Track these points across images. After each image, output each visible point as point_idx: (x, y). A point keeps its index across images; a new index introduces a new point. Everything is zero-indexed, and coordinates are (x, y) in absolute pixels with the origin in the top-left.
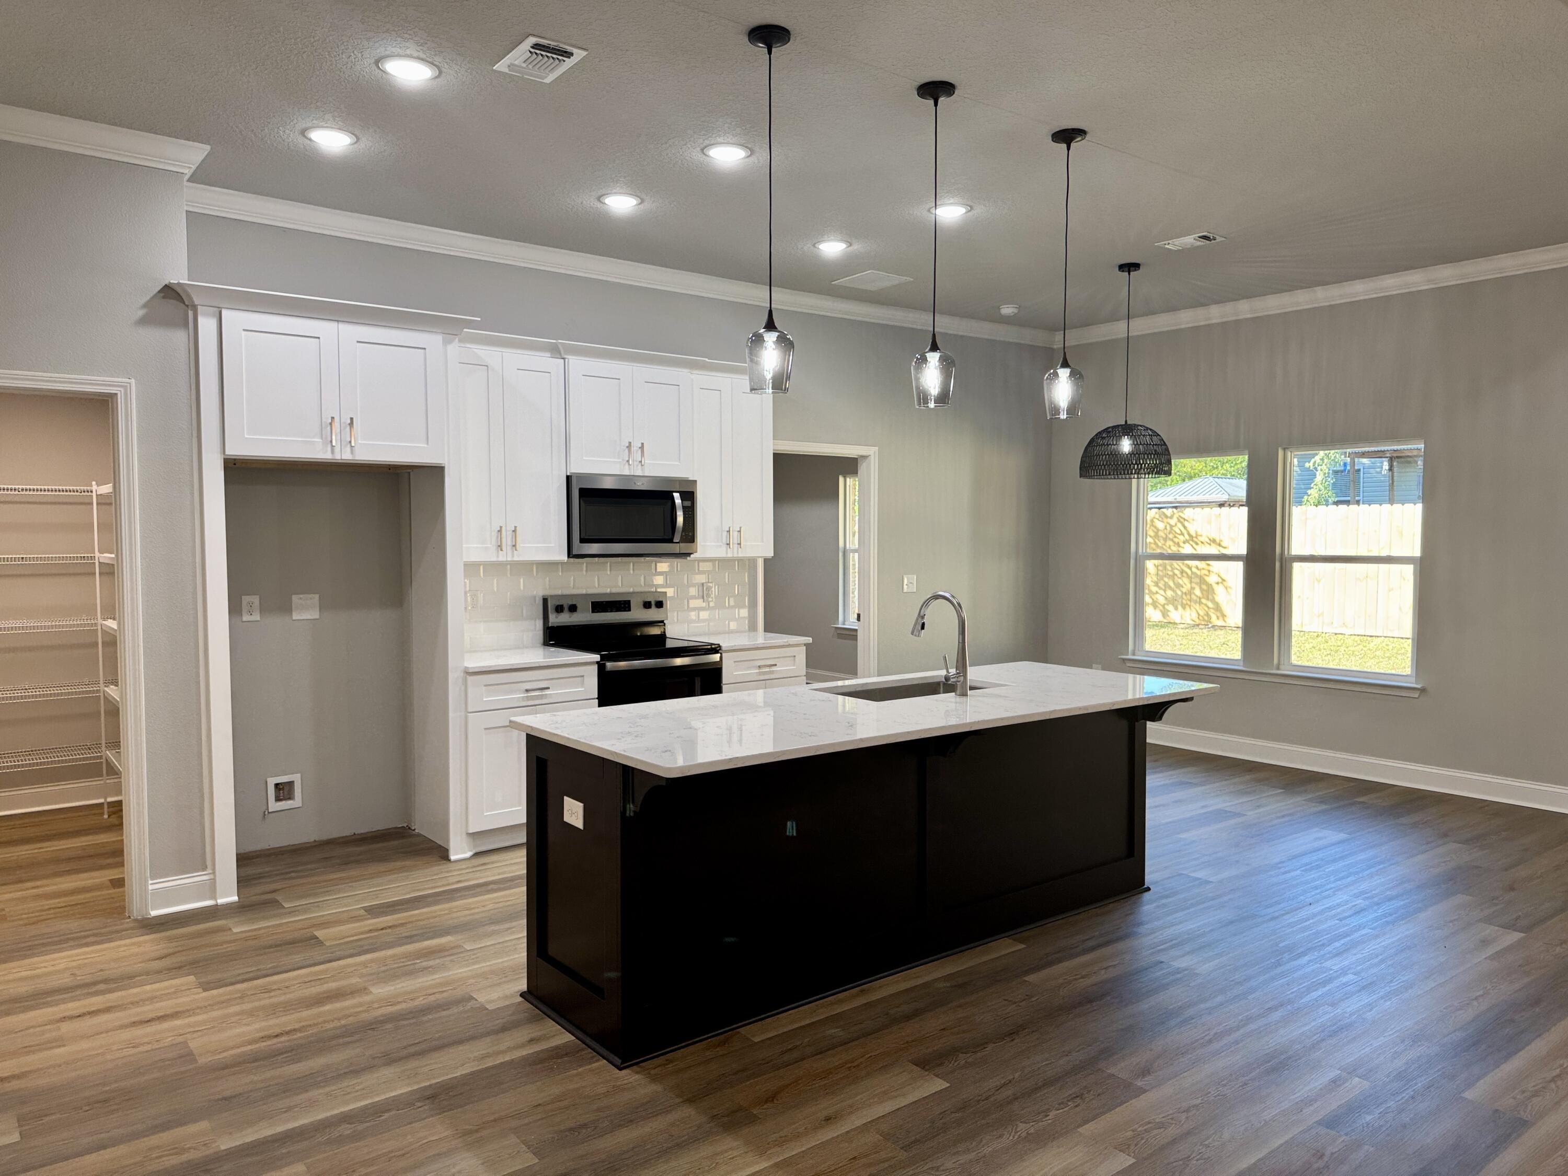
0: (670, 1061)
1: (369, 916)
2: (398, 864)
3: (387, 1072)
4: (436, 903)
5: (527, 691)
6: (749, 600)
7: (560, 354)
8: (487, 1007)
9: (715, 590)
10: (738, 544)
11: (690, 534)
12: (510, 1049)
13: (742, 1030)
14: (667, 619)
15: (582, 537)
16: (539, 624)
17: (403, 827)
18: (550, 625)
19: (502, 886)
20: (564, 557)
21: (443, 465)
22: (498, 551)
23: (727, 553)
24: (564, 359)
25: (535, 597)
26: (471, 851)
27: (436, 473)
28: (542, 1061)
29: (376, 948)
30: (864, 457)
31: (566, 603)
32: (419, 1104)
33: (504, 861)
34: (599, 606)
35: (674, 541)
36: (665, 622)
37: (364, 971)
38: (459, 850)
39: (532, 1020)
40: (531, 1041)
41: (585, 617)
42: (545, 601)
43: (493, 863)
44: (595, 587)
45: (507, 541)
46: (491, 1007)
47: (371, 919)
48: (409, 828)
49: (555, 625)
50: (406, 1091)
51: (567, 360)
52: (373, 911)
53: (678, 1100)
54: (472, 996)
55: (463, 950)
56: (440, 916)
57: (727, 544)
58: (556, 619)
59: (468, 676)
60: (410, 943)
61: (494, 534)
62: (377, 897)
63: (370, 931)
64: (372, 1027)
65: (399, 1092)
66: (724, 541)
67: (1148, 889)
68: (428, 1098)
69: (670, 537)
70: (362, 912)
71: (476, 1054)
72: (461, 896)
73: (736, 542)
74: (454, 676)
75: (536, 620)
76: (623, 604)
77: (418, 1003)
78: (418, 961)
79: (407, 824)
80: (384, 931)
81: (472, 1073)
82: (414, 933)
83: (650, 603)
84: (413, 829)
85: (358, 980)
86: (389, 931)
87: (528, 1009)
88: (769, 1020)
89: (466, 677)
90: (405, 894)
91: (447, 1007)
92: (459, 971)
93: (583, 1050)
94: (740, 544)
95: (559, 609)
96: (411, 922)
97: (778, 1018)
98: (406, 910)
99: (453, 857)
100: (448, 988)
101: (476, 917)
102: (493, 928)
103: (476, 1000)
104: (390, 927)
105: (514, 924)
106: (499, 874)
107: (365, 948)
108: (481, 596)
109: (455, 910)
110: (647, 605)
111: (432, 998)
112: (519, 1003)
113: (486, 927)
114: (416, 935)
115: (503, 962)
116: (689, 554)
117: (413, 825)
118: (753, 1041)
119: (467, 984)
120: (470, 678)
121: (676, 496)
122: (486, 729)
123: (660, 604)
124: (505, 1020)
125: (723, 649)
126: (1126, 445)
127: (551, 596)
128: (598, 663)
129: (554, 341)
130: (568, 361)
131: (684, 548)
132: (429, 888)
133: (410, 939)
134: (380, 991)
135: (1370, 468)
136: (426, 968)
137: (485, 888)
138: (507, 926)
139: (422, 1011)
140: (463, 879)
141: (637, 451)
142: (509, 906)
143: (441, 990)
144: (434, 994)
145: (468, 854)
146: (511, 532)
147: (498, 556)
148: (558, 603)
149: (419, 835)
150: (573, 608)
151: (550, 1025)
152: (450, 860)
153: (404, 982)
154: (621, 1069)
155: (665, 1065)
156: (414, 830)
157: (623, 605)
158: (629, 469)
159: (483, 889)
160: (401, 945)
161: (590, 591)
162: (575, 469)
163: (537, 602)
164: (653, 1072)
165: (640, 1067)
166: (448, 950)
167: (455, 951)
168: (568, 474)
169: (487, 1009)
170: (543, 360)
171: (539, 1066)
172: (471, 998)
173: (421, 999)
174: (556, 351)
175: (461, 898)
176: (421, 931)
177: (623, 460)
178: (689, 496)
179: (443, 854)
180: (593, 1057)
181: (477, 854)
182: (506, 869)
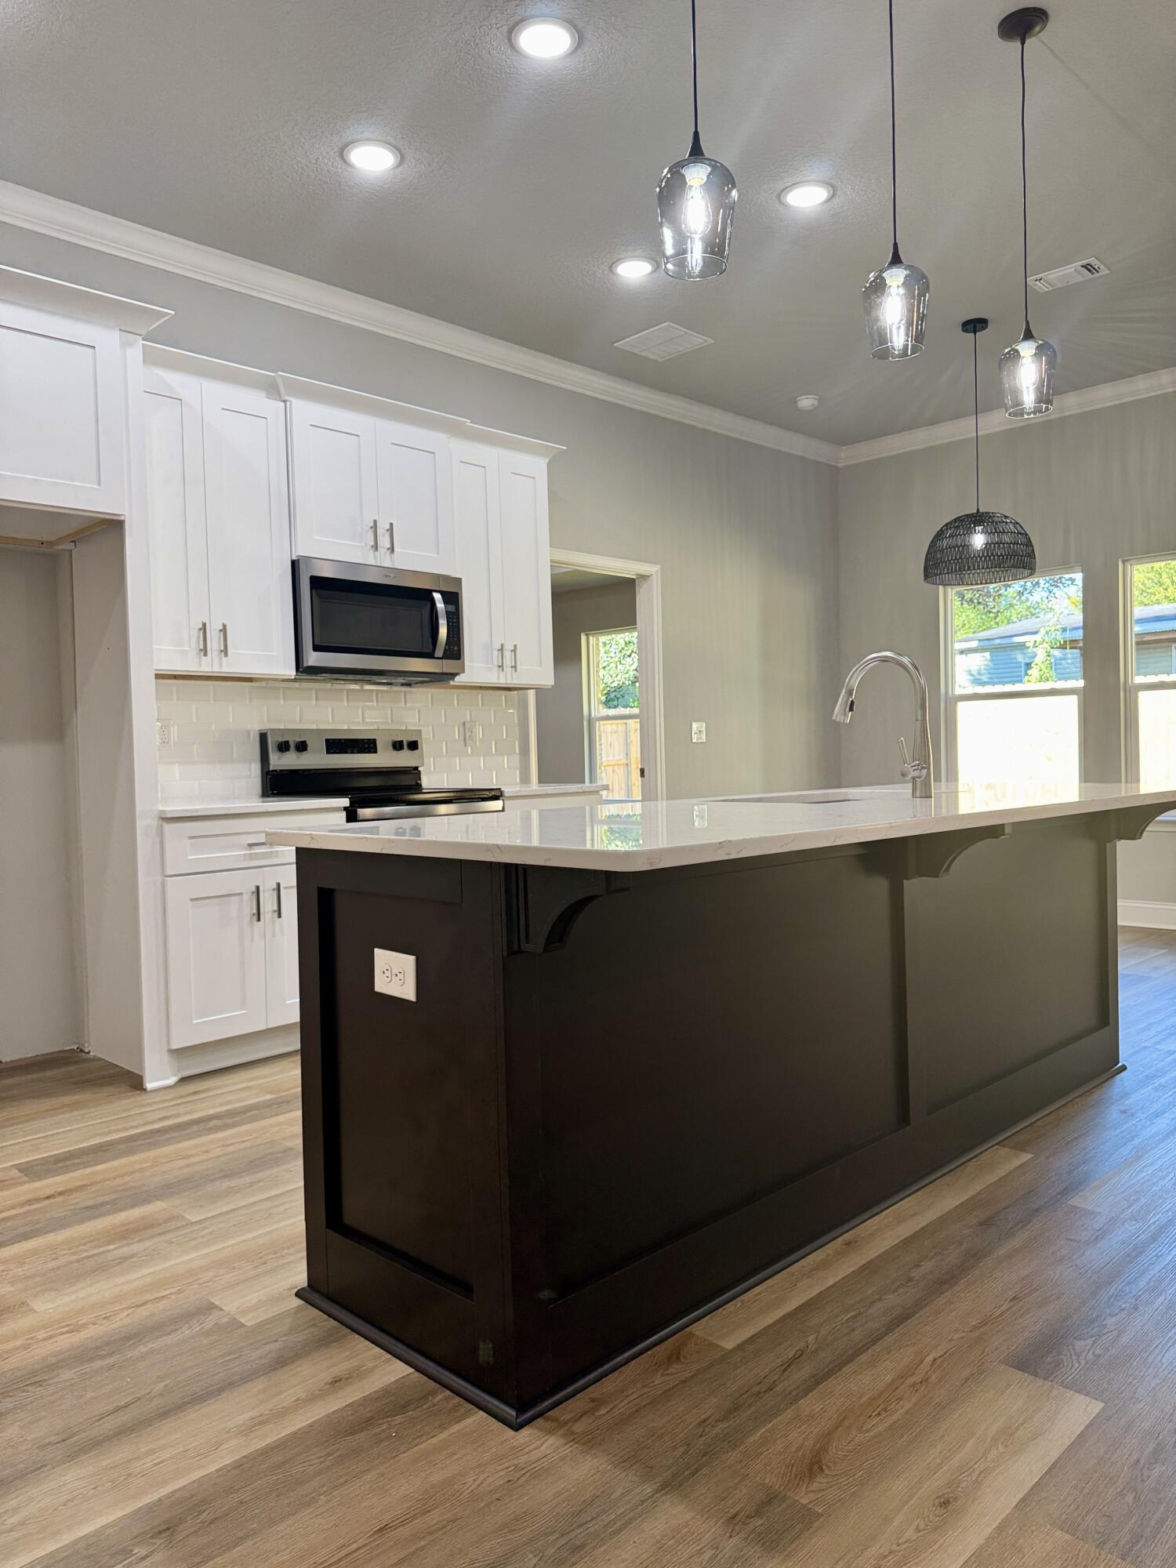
0: (598, 1403)
1: (25, 1179)
2: (68, 1099)
3: (72, 1478)
4: (131, 1152)
5: (251, 845)
6: (519, 745)
7: (279, 394)
8: (242, 1320)
9: (479, 732)
10: (512, 667)
11: (456, 649)
12: (299, 1404)
13: (696, 1328)
14: (423, 766)
15: (316, 643)
16: (256, 769)
17: (73, 1049)
18: (271, 769)
19: (230, 1121)
20: (292, 672)
21: (122, 518)
22: (200, 658)
23: (499, 678)
24: (285, 401)
25: (248, 732)
26: (175, 1075)
27: (111, 528)
28: (367, 1423)
29: (37, 1230)
30: (644, 577)
31: (292, 740)
32: (141, 1551)
33: (226, 1086)
34: (336, 746)
35: (436, 655)
36: (420, 769)
37: (20, 1271)
38: (158, 1075)
39: (325, 1342)
40: (337, 1383)
41: (317, 759)
42: (263, 737)
43: (208, 1090)
44: (329, 723)
45: (214, 643)
46: (248, 1321)
47: (28, 1182)
48: (82, 1051)
49: (278, 768)
50: (111, 1518)
51: (288, 403)
52: (31, 1171)
53: (649, 1489)
54: (213, 1303)
55: (184, 1223)
56: (142, 1170)
57: (499, 667)
58: (280, 762)
59: (164, 824)
60: (96, 1217)
61: (195, 633)
62: (38, 1148)
63: (29, 1202)
64: (38, 1379)
65: (102, 1521)
66: (495, 662)
67: (1124, 1068)
68: (160, 1532)
69: (431, 651)
70: (15, 1173)
71: (240, 1419)
72: (167, 1140)
73: (509, 664)
74: (144, 823)
75: (250, 763)
76: (366, 743)
77: (119, 1324)
78: (111, 1247)
79: (77, 1046)
80: (52, 1201)
81: (237, 1465)
82: (102, 1199)
83: (401, 742)
84: (87, 1051)
85: (9, 1288)
86: (59, 1199)
87: (314, 1319)
88: (730, 1307)
89: (161, 826)
90: (82, 1141)
91: (173, 1327)
92: (183, 1260)
93: (433, 1393)
94: (515, 667)
95: (283, 747)
96: (96, 1183)
97: (743, 1301)
98: (86, 1165)
99: (149, 1085)
100: (167, 1292)
101: (199, 1168)
102: (226, 1184)
103: (221, 1309)
104: (61, 1194)
105: (261, 1175)
106: (222, 1105)
107: (21, 1230)
108: (174, 730)
109: (163, 1160)
110: (398, 746)
111: (142, 1312)
112: (298, 1309)
113: (217, 1184)
114: (103, 1204)
115: (254, 1238)
116: (453, 675)
117: (86, 1045)
118: (723, 1349)
119: (201, 1281)
120: (167, 827)
121: (437, 596)
122: (192, 900)
123: (413, 746)
124: (277, 1345)
125: (506, 795)
126: (979, 540)
127: (271, 729)
128: (345, 809)
129: (273, 374)
130: (291, 405)
131: (447, 666)
132: (118, 1131)
133: (94, 1211)
134: (47, 1307)
135: (1061, 659)
136: (124, 1259)
137: (204, 1125)
138: (248, 1179)
139: (127, 1338)
140: (169, 1114)
141: (384, 535)
142: (245, 1149)
143: (157, 1295)
144: (144, 1304)
145: (172, 1080)
146: (217, 632)
147: (200, 664)
148: (281, 740)
149: (96, 1059)
150: (302, 747)
151: (361, 1346)
152: (145, 1090)
153: (91, 1285)
154: (517, 1427)
155: (593, 1411)
156: (88, 1053)
157: (367, 746)
158: (375, 558)
159: (201, 1126)
160: (82, 1221)
161: (322, 727)
162: (301, 551)
163: (251, 739)
164: (578, 1427)
165: (547, 1419)
166: (160, 1225)
167: (173, 1225)
168: (294, 558)
169: (244, 1325)
170: (255, 400)
171: (363, 1435)
172: (212, 1307)
173: (123, 1315)
174: (272, 390)
175: (168, 1142)
176: (113, 1196)
177: (366, 545)
178: (453, 598)
179: (135, 1083)
180: (455, 1408)
181: (184, 1080)
182: (230, 1097)
